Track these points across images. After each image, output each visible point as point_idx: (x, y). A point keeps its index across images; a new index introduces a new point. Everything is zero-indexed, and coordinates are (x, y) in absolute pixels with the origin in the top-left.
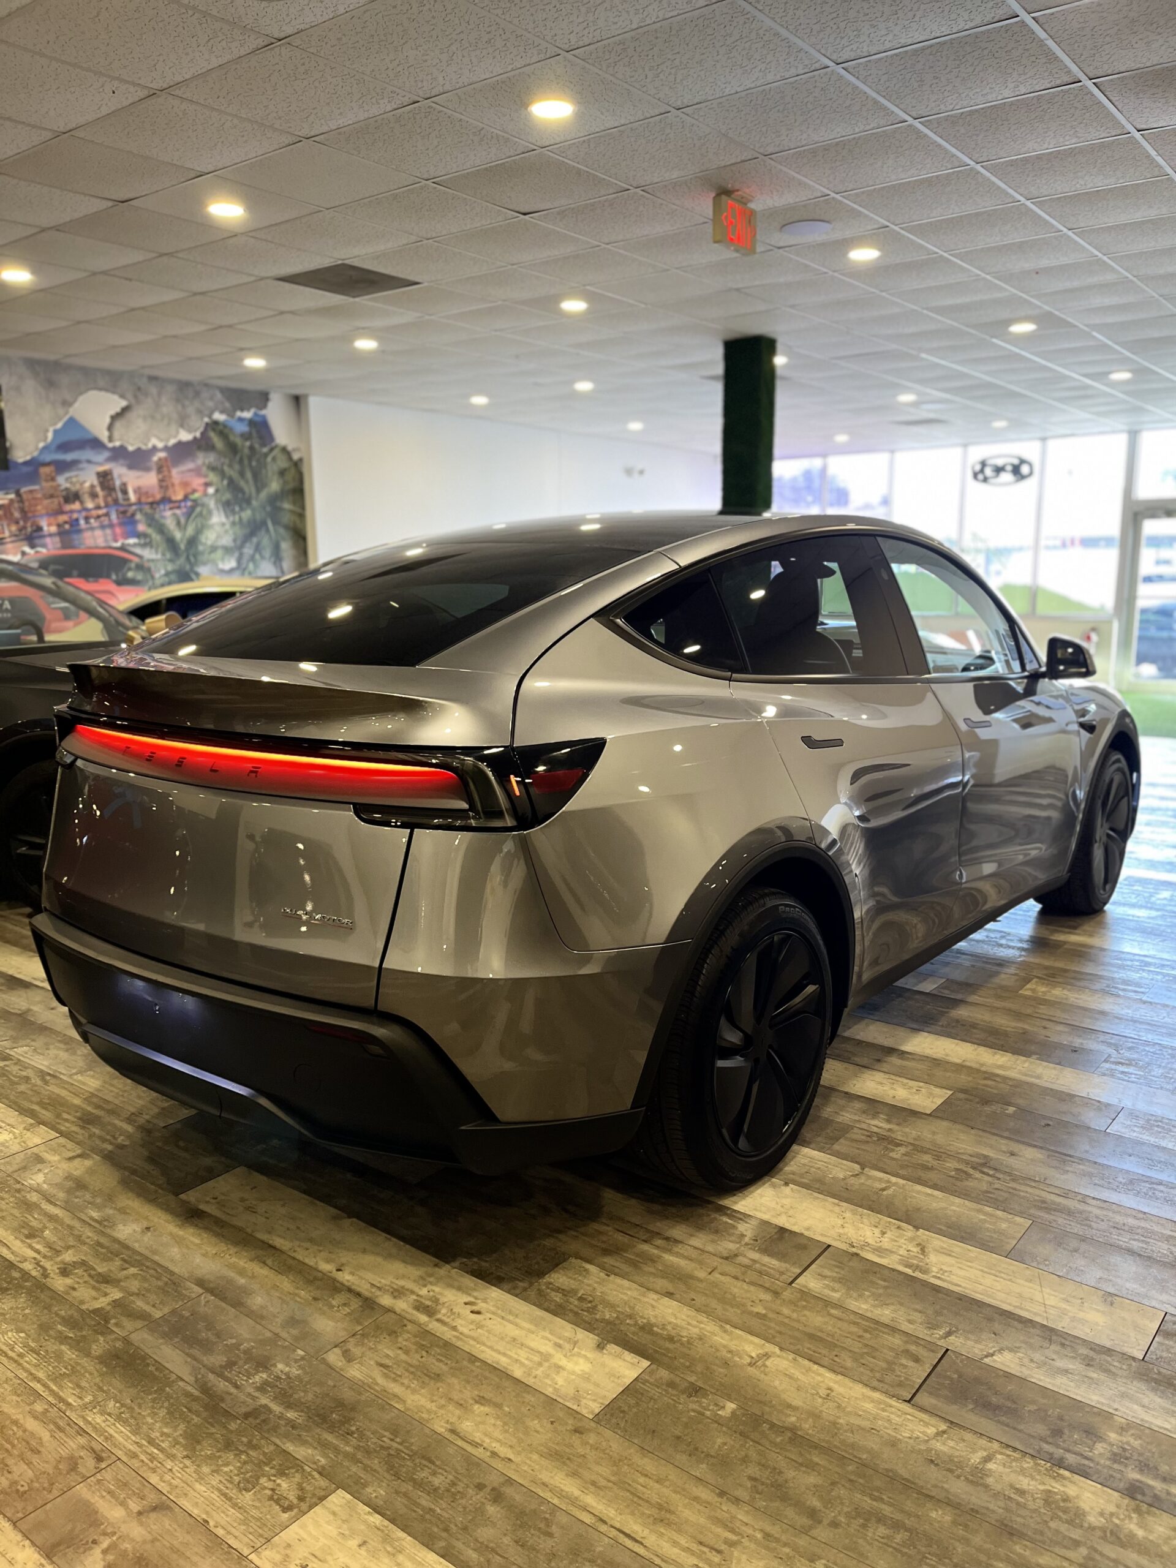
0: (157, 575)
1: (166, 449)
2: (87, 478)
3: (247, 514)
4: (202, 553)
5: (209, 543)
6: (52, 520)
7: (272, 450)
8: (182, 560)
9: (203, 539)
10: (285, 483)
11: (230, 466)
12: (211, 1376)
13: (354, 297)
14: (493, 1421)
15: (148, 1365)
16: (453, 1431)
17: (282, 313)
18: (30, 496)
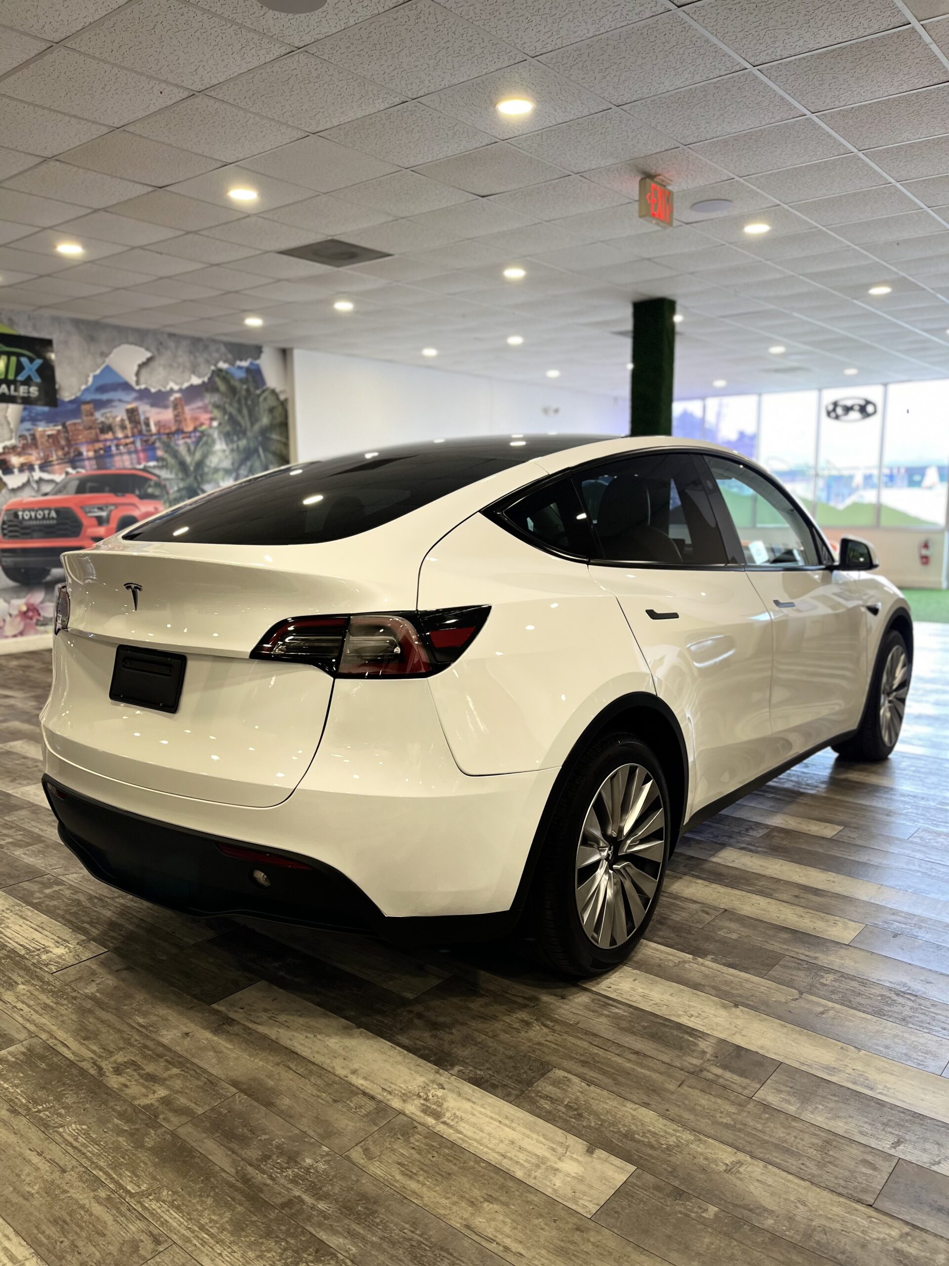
0: (171, 491)
1: (180, 390)
2: (118, 414)
3: (243, 443)
4: (207, 474)
5: (213, 465)
6: (90, 446)
7: (263, 391)
8: (191, 480)
9: (208, 462)
10: (274, 418)
11: (231, 404)
12: (250, 1169)
13: (338, 266)
14: (501, 1218)
15: (194, 1157)
16: (468, 1227)
17: (279, 280)
18: (73, 428)
